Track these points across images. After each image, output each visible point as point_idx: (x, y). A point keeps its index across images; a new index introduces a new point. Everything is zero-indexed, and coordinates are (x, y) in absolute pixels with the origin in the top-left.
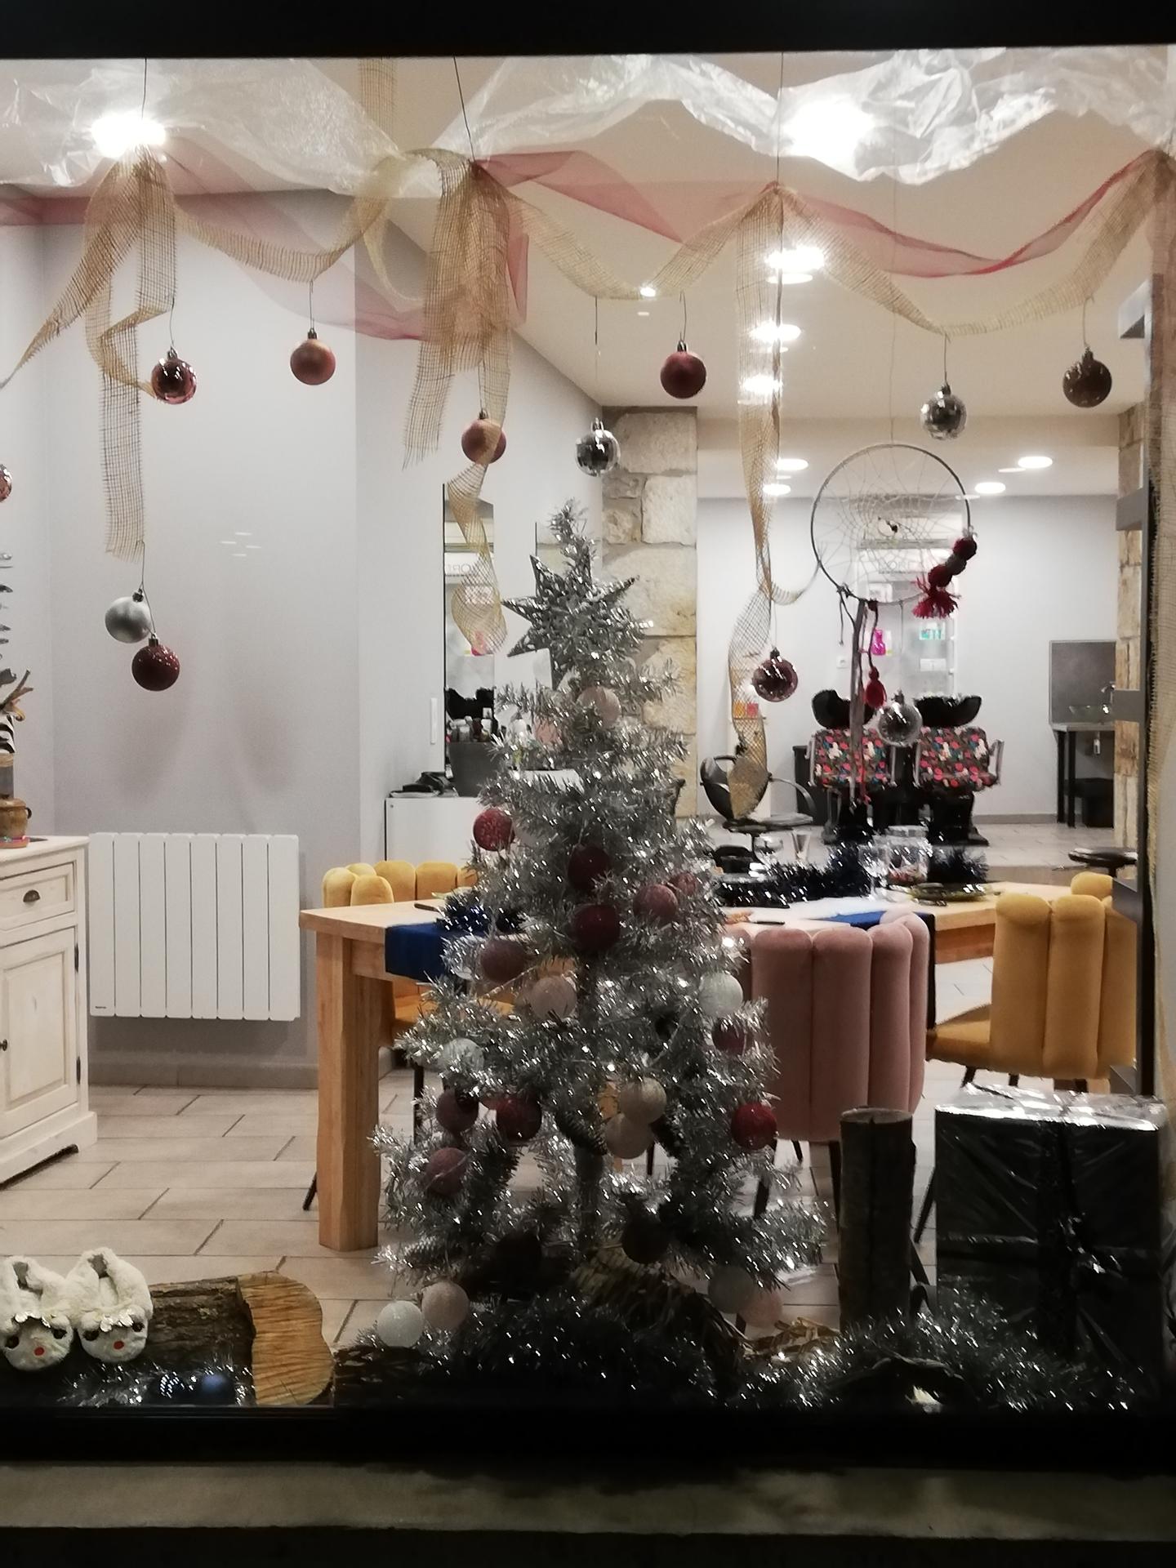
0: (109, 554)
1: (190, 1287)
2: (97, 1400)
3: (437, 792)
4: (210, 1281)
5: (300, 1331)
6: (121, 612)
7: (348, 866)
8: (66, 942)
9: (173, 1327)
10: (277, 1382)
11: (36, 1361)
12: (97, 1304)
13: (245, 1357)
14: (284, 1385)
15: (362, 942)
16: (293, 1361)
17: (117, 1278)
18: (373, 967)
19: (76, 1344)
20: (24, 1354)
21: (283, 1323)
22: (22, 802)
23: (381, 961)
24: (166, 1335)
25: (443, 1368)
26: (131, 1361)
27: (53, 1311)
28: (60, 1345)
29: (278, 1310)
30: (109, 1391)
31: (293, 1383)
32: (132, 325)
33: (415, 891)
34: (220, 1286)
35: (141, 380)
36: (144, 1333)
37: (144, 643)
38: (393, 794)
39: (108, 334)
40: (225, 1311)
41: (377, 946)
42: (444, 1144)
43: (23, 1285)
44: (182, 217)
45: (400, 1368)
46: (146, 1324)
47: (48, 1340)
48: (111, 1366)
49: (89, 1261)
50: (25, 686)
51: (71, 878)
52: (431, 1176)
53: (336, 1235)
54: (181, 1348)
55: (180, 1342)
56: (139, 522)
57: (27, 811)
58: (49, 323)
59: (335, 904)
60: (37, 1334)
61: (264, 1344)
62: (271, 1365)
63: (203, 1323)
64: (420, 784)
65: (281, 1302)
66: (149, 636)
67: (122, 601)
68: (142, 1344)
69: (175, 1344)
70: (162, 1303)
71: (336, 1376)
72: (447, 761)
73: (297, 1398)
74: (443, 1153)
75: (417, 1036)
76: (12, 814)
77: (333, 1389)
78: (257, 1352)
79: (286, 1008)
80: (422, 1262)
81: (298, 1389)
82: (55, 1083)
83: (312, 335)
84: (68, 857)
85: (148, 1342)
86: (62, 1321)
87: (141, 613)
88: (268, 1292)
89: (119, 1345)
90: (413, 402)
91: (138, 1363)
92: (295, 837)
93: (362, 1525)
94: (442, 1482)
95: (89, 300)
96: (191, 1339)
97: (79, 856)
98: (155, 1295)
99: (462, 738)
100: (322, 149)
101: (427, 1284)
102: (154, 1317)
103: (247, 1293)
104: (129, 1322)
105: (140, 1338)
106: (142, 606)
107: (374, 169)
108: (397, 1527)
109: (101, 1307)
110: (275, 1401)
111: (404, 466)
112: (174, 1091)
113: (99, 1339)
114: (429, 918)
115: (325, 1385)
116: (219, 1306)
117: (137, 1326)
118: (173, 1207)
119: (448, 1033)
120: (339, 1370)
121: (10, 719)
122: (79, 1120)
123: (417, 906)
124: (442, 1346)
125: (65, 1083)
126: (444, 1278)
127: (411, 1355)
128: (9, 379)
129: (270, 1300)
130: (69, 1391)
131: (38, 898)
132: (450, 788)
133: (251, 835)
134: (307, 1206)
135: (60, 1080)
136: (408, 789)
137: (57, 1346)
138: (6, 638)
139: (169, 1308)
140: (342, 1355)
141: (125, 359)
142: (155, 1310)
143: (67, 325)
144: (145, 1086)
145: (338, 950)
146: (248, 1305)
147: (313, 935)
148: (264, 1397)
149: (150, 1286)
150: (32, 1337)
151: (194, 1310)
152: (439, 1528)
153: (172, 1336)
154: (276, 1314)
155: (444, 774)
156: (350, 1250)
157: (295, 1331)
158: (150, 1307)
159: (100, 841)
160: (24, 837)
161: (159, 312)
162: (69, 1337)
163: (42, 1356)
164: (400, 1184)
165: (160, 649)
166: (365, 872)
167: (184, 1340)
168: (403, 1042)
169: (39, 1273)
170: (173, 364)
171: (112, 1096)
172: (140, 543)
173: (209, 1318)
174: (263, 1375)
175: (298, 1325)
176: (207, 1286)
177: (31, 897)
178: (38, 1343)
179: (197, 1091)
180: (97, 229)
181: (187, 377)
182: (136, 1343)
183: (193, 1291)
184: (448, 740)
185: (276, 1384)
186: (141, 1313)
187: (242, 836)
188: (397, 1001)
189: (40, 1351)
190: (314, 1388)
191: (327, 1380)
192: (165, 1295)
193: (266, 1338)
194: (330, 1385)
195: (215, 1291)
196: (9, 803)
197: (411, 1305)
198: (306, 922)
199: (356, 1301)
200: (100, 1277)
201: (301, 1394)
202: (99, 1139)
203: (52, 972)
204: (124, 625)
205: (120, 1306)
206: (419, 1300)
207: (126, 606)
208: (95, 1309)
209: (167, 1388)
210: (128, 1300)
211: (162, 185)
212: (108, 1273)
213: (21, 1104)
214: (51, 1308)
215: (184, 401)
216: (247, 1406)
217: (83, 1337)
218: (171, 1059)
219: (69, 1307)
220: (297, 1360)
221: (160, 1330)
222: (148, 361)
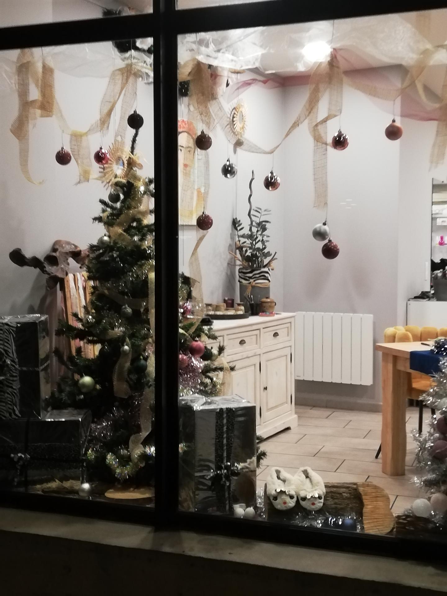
0: (315, 208)
1: (339, 485)
2: (306, 524)
3: (428, 299)
4: (347, 483)
5: (381, 506)
6: (318, 229)
7: (394, 327)
8: (287, 352)
9: (333, 499)
10: (372, 525)
11: (284, 507)
12: (305, 488)
13: (360, 514)
14: (375, 526)
15: (400, 357)
16: (378, 517)
17: (312, 478)
18: (405, 367)
19: (298, 501)
20: (279, 504)
21: (375, 502)
22: (273, 300)
23: (408, 364)
24: (330, 502)
25: (439, 527)
26: (317, 511)
27: (289, 489)
28: (292, 501)
29: (372, 497)
30: (310, 521)
31: (379, 526)
32: (325, 121)
33: (421, 337)
34: (350, 485)
35: (328, 142)
36: (322, 501)
37: (327, 241)
38: (410, 300)
39: (316, 125)
40: (352, 495)
41: (407, 359)
42: (439, 439)
43: (278, 478)
44: (345, 79)
45: (421, 525)
46: (323, 497)
47: (288, 499)
48: (310, 512)
49: (302, 471)
50: (275, 257)
51: (289, 328)
52: (434, 451)
53: (389, 469)
54: (336, 508)
55: (336, 505)
56: (326, 196)
57: (274, 304)
58: (295, 123)
59: (389, 342)
60: (284, 497)
61: (367, 510)
62: (370, 518)
63: (344, 499)
64: (420, 296)
65: (373, 494)
66: (328, 239)
67: (318, 225)
68: (322, 504)
69: (334, 506)
70: (329, 490)
71: (396, 525)
72: (431, 287)
73: (381, 532)
74: (440, 442)
75: (428, 395)
76: (269, 304)
77: (395, 530)
78: (365, 513)
79: (368, 381)
80: (429, 484)
81: (381, 528)
82: (283, 403)
83: (394, 121)
84: (288, 320)
85: (324, 504)
86: (293, 493)
87: (325, 230)
88: (369, 490)
89: (313, 504)
90: (434, 145)
91: (320, 512)
92: (372, 315)
93: (408, 585)
94: (439, 572)
95: (310, 113)
96: (340, 504)
97: (292, 320)
98: (326, 486)
99: (439, 278)
100: (400, 48)
101: (432, 493)
102: (326, 495)
103: (361, 489)
104: (317, 496)
105: (321, 502)
106: (326, 227)
107: (420, 55)
108: (422, 587)
109: (306, 489)
110: (372, 532)
111: (429, 170)
112: (325, 409)
113: (306, 500)
114: (428, 349)
115: (392, 528)
116: (350, 493)
117: (320, 497)
118: (326, 453)
119: (441, 395)
120: (398, 523)
121: (269, 269)
122: (291, 418)
123: (422, 344)
124: (438, 519)
125: (287, 403)
126: (439, 491)
127: (427, 520)
128: (280, 144)
129: (369, 493)
130: (295, 519)
131: (278, 335)
132: (433, 297)
133: (355, 314)
134: (377, 457)
135: (285, 403)
136: (416, 298)
137: (291, 502)
138: (268, 240)
139: (331, 492)
140: (399, 517)
141: (323, 135)
142: (326, 492)
143: (302, 123)
144: (314, 406)
145: (391, 359)
146: (361, 494)
147: (380, 354)
148: (368, 530)
149: (324, 483)
150: (282, 497)
151: (341, 494)
152: (439, 590)
153: (332, 503)
154: (372, 498)
155: (430, 292)
156: (394, 476)
157: (380, 506)
158: (324, 491)
159: (299, 315)
160: (273, 313)
161: (335, 116)
162: (295, 499)
163: (285, 505)
164: (422, 453)
165: (332, 243)
166: (400, 330)
167: (337, 504)
168: (423, 397)
169: (284, 474)
170: (340, 135)
171: (302, 409)
172: (326, 204)
173: (346, 497)
174: (367, 522)
175: (380, 504)
176: (346, 485)
177: (276, 335)
178: (285, 500)
179: (333, 410)
180: (314, 86)
181: (345, 140)
182: (320, 504)
183: (340, 486)
184: (432, 279)
185: (372, 526)
186: (321, 493)
187: (351, 314)
188: (413, 380)
189: (285, 503)
190: (387, 529)
191: (392, 526)
192: (330, 487)
193: (368, 508)
194: (393, 528)
195: (348, 488)
196: (269, 300)
197: (426, 501)
198: (376, 348)
199: (397, 496)
200: (306, 478)
201: (382, 530)
202: (298, 425)
203: (282, 363)
204: (319, 235)
205: (314, 489)
206: (429, 499)
207: (320, 227)
208: (305, 490)
209: (331, 523)
210: (317, 488)
211: (338, 67)
212: (309, 476)
213: (271, 410)
214: (289, 488)
215: (344, 149)
216: (361, 532)
217: (300, 500)
218: (324, 397)
219: (295, 488)
220: (380, 517)
221: (328, 500)
222: (331, 134)
